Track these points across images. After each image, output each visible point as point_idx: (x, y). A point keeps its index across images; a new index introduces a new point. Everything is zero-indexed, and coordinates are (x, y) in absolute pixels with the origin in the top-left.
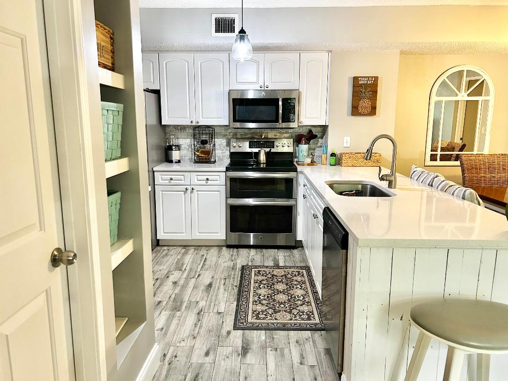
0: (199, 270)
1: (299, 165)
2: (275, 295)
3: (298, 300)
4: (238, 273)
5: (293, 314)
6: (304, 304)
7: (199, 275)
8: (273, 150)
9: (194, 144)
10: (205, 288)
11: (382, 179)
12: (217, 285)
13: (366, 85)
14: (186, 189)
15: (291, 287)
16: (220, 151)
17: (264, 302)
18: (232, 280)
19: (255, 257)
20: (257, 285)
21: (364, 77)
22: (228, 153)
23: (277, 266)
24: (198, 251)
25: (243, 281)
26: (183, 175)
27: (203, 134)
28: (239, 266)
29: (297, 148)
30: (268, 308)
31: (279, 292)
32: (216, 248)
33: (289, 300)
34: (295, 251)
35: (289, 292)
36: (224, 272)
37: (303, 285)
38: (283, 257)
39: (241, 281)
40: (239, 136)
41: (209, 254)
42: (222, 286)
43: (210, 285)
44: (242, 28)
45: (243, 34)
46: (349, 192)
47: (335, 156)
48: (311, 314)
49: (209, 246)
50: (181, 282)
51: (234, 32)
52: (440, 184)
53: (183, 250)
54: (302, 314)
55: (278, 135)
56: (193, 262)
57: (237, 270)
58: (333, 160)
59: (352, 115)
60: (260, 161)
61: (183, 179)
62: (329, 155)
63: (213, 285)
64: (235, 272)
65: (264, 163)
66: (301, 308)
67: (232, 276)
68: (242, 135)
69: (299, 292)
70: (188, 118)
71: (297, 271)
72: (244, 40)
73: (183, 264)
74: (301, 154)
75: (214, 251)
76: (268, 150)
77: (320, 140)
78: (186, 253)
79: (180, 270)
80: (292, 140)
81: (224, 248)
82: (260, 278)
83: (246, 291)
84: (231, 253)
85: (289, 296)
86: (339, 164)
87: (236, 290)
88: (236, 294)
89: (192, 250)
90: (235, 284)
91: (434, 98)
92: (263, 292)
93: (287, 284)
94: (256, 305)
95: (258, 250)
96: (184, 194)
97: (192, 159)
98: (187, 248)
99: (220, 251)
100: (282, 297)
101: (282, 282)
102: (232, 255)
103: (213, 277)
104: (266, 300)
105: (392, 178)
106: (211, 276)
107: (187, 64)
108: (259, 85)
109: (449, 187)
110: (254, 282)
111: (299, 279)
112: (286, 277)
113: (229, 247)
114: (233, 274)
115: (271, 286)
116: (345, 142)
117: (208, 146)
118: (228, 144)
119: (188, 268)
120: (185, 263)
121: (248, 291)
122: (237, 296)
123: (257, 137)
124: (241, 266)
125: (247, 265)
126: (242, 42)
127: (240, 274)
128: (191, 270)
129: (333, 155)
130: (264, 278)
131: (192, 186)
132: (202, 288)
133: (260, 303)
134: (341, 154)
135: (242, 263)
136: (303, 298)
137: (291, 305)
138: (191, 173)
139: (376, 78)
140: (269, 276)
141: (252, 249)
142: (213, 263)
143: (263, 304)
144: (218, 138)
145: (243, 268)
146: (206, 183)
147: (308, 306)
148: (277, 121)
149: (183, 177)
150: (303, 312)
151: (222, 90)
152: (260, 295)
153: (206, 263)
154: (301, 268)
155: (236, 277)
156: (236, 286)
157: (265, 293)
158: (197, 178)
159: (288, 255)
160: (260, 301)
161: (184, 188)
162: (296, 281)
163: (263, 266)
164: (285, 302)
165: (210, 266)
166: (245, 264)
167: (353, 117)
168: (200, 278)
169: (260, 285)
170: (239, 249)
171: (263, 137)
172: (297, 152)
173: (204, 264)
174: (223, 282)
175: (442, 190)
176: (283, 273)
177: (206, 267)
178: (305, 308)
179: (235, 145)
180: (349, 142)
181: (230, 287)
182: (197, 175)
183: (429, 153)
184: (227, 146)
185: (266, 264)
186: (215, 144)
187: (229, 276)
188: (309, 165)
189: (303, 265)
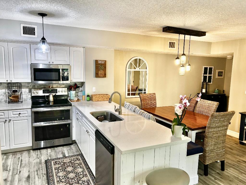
0: (19, 168)
1: (71, 101)
2: (68, 174)
3: (81, 174)
4: (44, 166)
5: (80, 184)
6: (84, 176)
7: (20, 172)
8: (57, 94)
9: (8, 92)
10: (26, 179)
11: (116, 111)
12: (33, 176)
13: (101, 64)
14: (6, 120)
15: (75, 168)
16: (25, 96)
17: (63, 180)
18: (41, 171)
19: (51, 153)
20: (57, 171)
21: (101, 60)
22: (30, 96)
23: (65, 157)
24: (15, 156)
25: (48, 170)
26: (4, 113)
27: (13, 86)
28: (43, 161)
29: (69, 92)
30: (66, 183)
31: (70, 172)
32: (26, 152)
33: (76, 176)
34: (72, 146)
35: (75, 171)
36: (35, 167)
37: (81, 166)
38: (66, 151)
39: (47, 170)
40: (36, 87)
41: (23, 156)
42: (36, 176)
43: (29, 177)
44: (43, 37)
45: (44, 40)
46: (101, 116)
47: (89, 96)
48: (89, 181)
49: (22, 151)
50: (10, 179)
51: (35, 35)
52: (138, 111)
53: (5, 157)
54: (84, 182)
55: (59, 86)
56: (13, 164)
57: (43, 164)
58: (88, 98)
59: (96, 77)
60: (50, 100)
61: (3, 115)
62: (86, 96)
63: (31, 176)
64: (42, 165)
65: (52, 102)
66: (83, 179)
67: (41, 169)
68: (38, 86)
69: (80, 170)
70: (4, 78)
71: (76, 158)
72: (45, 43)
73: (7, 166)
74: (72, 96)
75: (25, 154)
76: (54, 94)
77: (80, 88)
78: (7, 158)
79: (7, 170)
80: (66, 89)
81: (31, 151)
82: (57, 166)
83: (51, 176)
84: (37, 153)
85: (75, 174)
86: (91, 100)
87: (45, 177)
88: (46, 179)
89: (11, 156)
90: (44, 173)
91: (128, 70)
92: (61, 174)
93: (73, 167)
94: (59, 183)
95: (52, 149)
96: (4, 123)
97: (6, 100)
98: (7, 154)
99: (29, 153)
100: (72, 175)
101: (70, 166)
102: (38, 155)
103: (29, 171)
104: (64, 179)
105: (120, 110)
106: (27, 171)
107: (3, 48)
108: (48, 61)
109: (142, 113)
110: (55, 170)
111: (78, 162)
112: (71, 162)
113: (34, 150)
114: (41, 167)
115: (64, 170)
116: (93, 89)
117: (17, 94)
118: (30, 91)
119: (11, 168)
120: (8, 165)
121: (52, 176)
122: (46, 180)
123: (47, 87)
124: (44, 161)
125: (48, 159)
126: (44, 44)
127: (45, 166)
128: (14, 169)
129: (88, 96)
130: (59, 165)
131: (10, 119)
132: (24, 179)
133: (61, 182)
134: (92, 96)
135: (45, 158)
136: (83, 173)
137: (77, 179)
138: (9, 111)
139: (105, 61)
140: (62, 164)
141: (48, 149)
142: (27, 162)
143: (63, 182)
144: (23, 88)
145: (46, 162)
146: (19, 116)
147: (86, 177)
148: (59, 80)
149: (3, 113)
150: (85, 181)
151: (26, 63)
152: (60, 177)
153: (22, 163)
154: (77, 155)
155: (43, 168)
156: (45, 174)
157: (63, 175)
158: (13, 113)
159: (69, 149)
160: (61, 180)
161: (4, 120)
162: (77, 164)
163: (58, 159)
164: (74, 178)
165: (25, 164)
166: (47, 159)
167: (96, 78)
168: (21, 173)
169: (58, 171)
170: (41, 150)
171: (51, 87)
172: (69, 94)
173: (21, 164)
174: (36, 173)
175: (139, 114)
176: (69, 161)
177: (23, 165)
178: (85, 179)
179: (34, 92)
180: (95, 90)
181: (41, 176)
182: (13, 112)
183: (127, 92)
184: (29, 92)
185: (59, 157)
186: (22, 92)
187: (39, 169)
188: (77, 101)
189: (78, 153)
